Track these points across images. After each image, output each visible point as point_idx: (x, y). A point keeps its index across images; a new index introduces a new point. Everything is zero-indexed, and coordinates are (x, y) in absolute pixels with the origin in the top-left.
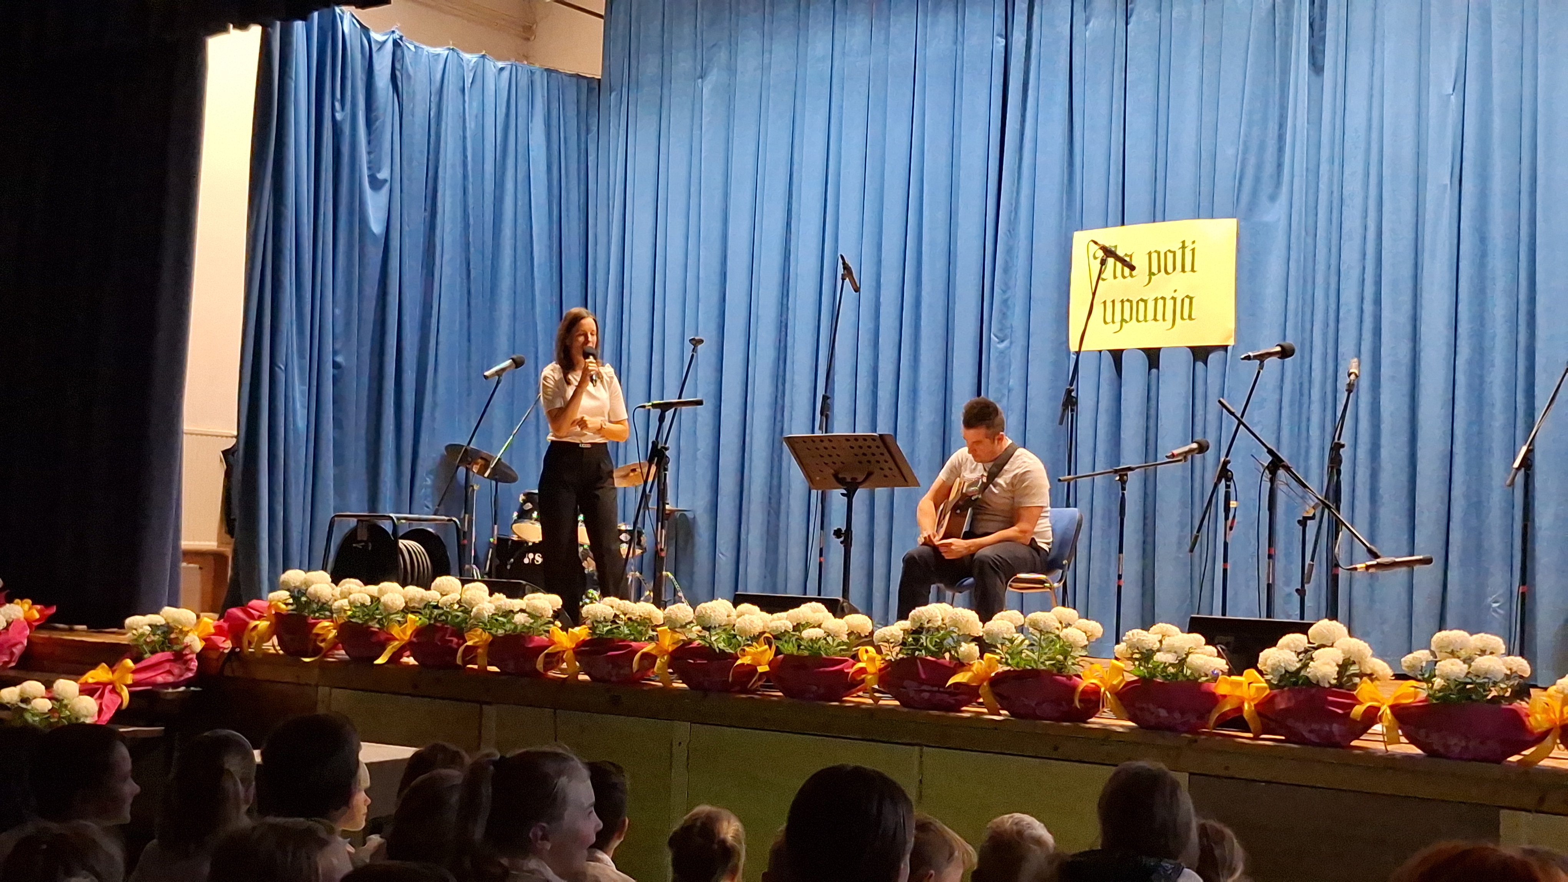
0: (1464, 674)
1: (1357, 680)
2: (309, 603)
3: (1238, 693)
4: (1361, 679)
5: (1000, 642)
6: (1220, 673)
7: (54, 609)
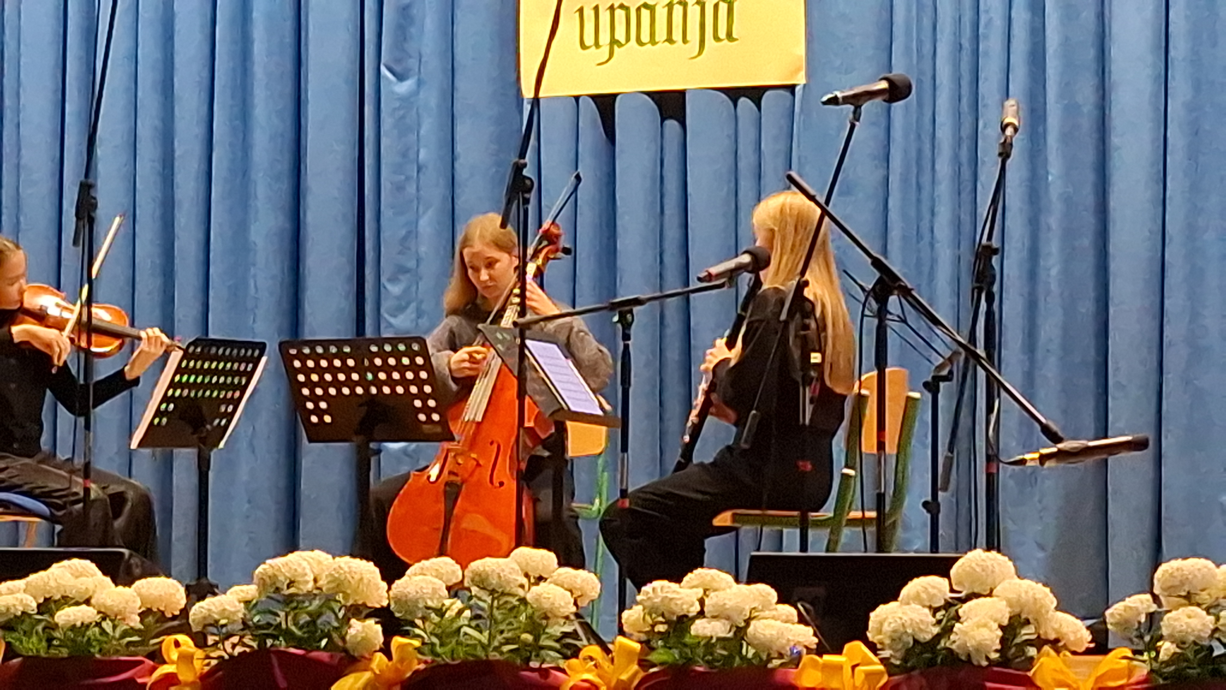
0: (1210, 632)
1: (1032, 651)
3: (835, 683)
4: (1040, 649)
5: (420, 615)
6: (805, 651)
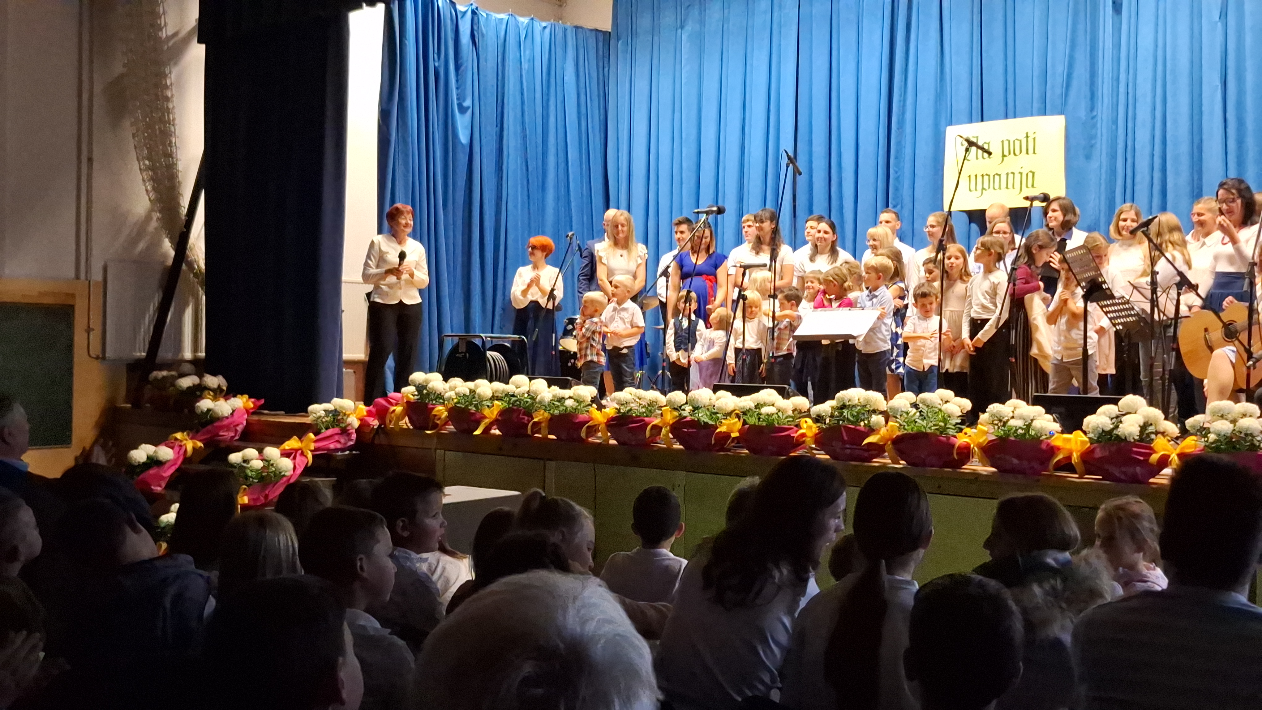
0: (1231, 431)
1: (1153, 436)
2: (428, 394)
3: (1068, 446)
4: (1156, 435)
5: (899, 414)
6: (1056, 432)
7: (262, 401)
